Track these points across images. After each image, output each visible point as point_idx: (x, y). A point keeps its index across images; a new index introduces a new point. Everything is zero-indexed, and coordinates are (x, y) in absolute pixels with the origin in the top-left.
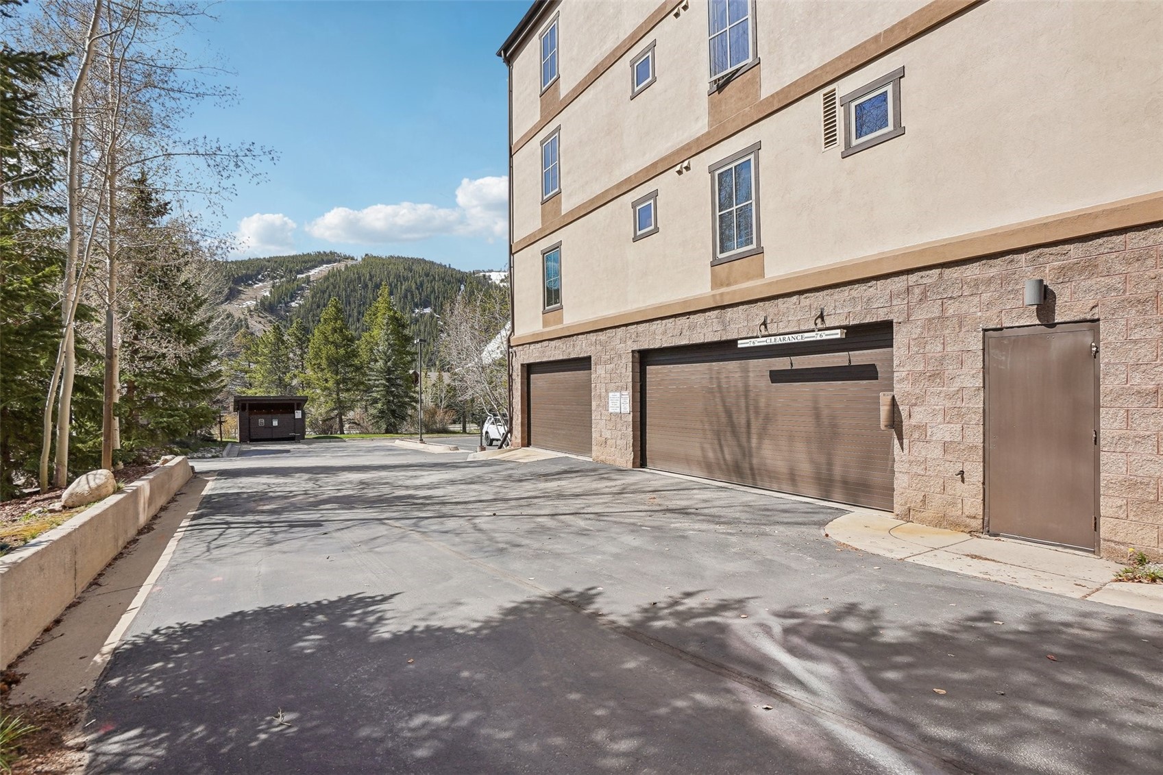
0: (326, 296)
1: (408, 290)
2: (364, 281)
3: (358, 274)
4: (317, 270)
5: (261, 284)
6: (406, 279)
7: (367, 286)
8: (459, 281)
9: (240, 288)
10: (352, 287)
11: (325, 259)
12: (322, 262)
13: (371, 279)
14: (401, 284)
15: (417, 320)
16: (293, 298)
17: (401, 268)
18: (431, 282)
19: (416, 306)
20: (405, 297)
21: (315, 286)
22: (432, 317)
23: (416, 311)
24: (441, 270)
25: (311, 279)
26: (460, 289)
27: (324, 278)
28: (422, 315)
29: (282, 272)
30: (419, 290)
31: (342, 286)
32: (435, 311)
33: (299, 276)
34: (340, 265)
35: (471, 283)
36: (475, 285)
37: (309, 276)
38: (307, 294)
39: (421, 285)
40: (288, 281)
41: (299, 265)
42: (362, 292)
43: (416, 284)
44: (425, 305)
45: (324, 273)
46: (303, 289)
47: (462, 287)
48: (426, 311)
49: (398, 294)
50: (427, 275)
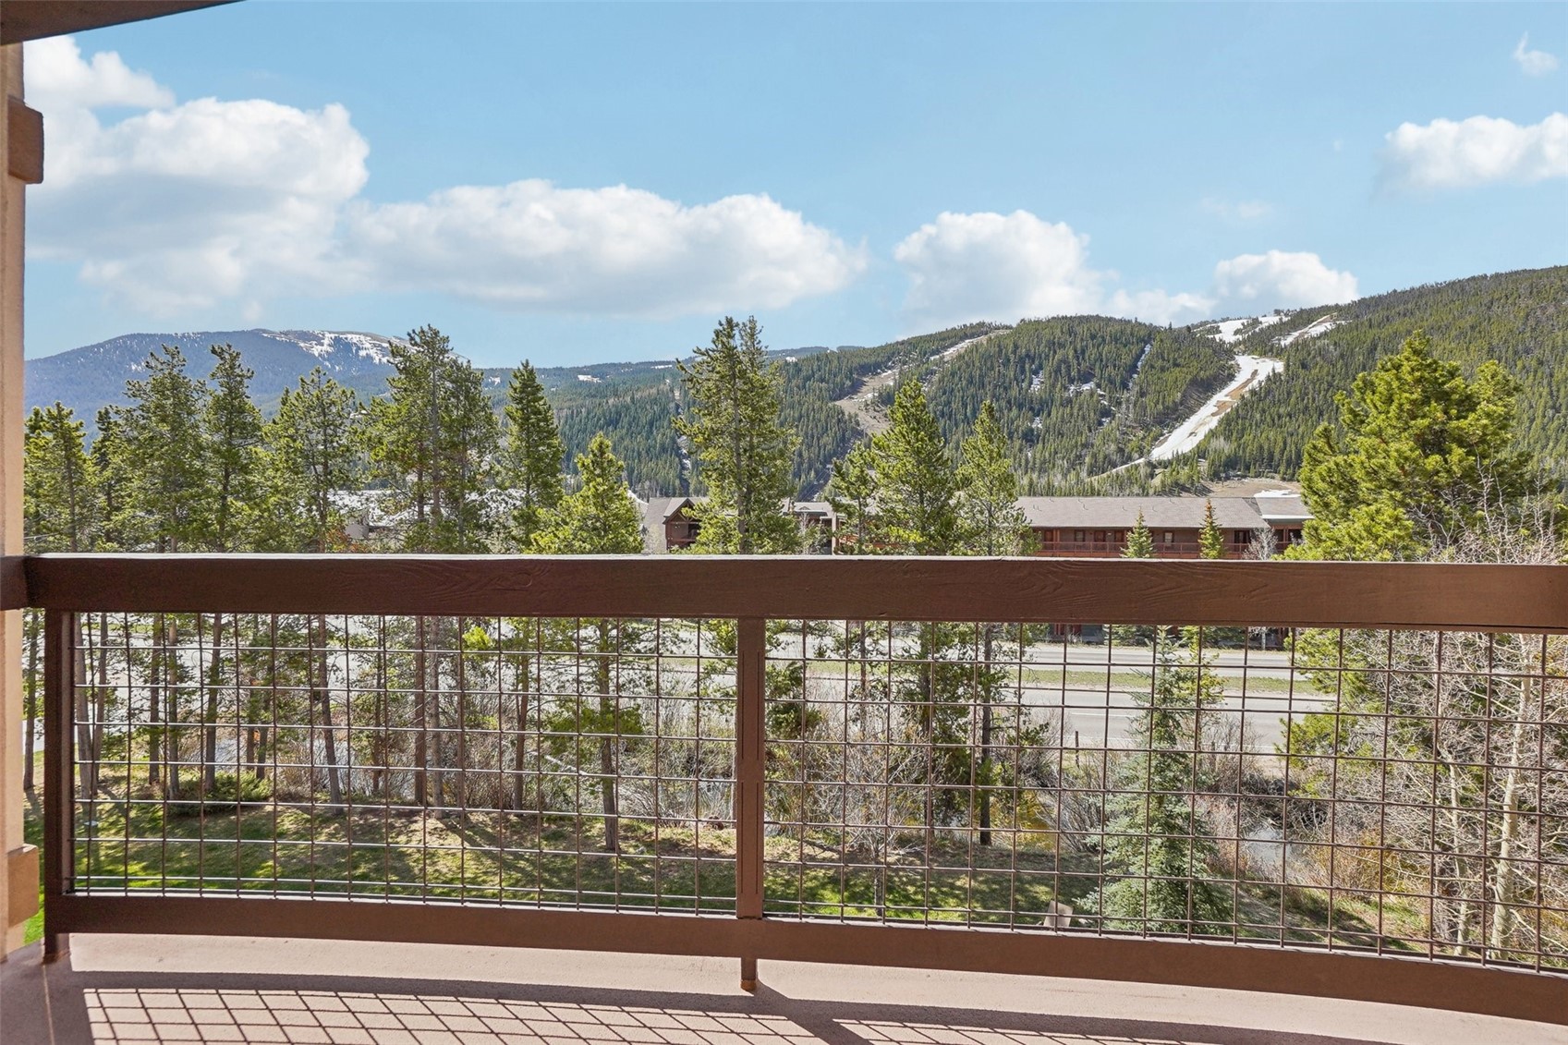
0: (957, 379)
1: (1065, 361)
2: (1006, 355)
3: (999, 346)
4: (951, 350)
5: (890, 372)
6: (1062, 346)
7: (1009, 360)
8: (1143, 340)
9: (865, 379)
10: (989, 364)
11: (968, 332)
12: (962, 339)
13: (1014, 352)
14: (1055, 352)
15: (1070, 401)
17: (1058, 332)
18: (1099, 345)
19: (1072, 381)
20: (1058, 371)
21: (948, 368)
22: (1092, 395)
23: (1072, 388)
24: (1118, 327)
25: (946, 360)
26: (1143, 351)
27: (960, 357)
28: (1078, 394)
29: (914, 355)
30: (1078, 359)
31: (977, 364)
32: (1098, 386)
33: (932, 358)
34: (983, 339)
35: (1162, 341)
36: (1168, 343)
37: (944, 357)
38: (936, 378)
39: (1083, 352)
40: (919, 366)
41: (936, 343)
42: (1002, 369)
43: (1076, 351)
44: (1085, 378)
45: (962, 351)
46: (933, 373)
47: (1147, 349)
48: (1086, 387)
49: (1049, 367)
50: (1093, 337)
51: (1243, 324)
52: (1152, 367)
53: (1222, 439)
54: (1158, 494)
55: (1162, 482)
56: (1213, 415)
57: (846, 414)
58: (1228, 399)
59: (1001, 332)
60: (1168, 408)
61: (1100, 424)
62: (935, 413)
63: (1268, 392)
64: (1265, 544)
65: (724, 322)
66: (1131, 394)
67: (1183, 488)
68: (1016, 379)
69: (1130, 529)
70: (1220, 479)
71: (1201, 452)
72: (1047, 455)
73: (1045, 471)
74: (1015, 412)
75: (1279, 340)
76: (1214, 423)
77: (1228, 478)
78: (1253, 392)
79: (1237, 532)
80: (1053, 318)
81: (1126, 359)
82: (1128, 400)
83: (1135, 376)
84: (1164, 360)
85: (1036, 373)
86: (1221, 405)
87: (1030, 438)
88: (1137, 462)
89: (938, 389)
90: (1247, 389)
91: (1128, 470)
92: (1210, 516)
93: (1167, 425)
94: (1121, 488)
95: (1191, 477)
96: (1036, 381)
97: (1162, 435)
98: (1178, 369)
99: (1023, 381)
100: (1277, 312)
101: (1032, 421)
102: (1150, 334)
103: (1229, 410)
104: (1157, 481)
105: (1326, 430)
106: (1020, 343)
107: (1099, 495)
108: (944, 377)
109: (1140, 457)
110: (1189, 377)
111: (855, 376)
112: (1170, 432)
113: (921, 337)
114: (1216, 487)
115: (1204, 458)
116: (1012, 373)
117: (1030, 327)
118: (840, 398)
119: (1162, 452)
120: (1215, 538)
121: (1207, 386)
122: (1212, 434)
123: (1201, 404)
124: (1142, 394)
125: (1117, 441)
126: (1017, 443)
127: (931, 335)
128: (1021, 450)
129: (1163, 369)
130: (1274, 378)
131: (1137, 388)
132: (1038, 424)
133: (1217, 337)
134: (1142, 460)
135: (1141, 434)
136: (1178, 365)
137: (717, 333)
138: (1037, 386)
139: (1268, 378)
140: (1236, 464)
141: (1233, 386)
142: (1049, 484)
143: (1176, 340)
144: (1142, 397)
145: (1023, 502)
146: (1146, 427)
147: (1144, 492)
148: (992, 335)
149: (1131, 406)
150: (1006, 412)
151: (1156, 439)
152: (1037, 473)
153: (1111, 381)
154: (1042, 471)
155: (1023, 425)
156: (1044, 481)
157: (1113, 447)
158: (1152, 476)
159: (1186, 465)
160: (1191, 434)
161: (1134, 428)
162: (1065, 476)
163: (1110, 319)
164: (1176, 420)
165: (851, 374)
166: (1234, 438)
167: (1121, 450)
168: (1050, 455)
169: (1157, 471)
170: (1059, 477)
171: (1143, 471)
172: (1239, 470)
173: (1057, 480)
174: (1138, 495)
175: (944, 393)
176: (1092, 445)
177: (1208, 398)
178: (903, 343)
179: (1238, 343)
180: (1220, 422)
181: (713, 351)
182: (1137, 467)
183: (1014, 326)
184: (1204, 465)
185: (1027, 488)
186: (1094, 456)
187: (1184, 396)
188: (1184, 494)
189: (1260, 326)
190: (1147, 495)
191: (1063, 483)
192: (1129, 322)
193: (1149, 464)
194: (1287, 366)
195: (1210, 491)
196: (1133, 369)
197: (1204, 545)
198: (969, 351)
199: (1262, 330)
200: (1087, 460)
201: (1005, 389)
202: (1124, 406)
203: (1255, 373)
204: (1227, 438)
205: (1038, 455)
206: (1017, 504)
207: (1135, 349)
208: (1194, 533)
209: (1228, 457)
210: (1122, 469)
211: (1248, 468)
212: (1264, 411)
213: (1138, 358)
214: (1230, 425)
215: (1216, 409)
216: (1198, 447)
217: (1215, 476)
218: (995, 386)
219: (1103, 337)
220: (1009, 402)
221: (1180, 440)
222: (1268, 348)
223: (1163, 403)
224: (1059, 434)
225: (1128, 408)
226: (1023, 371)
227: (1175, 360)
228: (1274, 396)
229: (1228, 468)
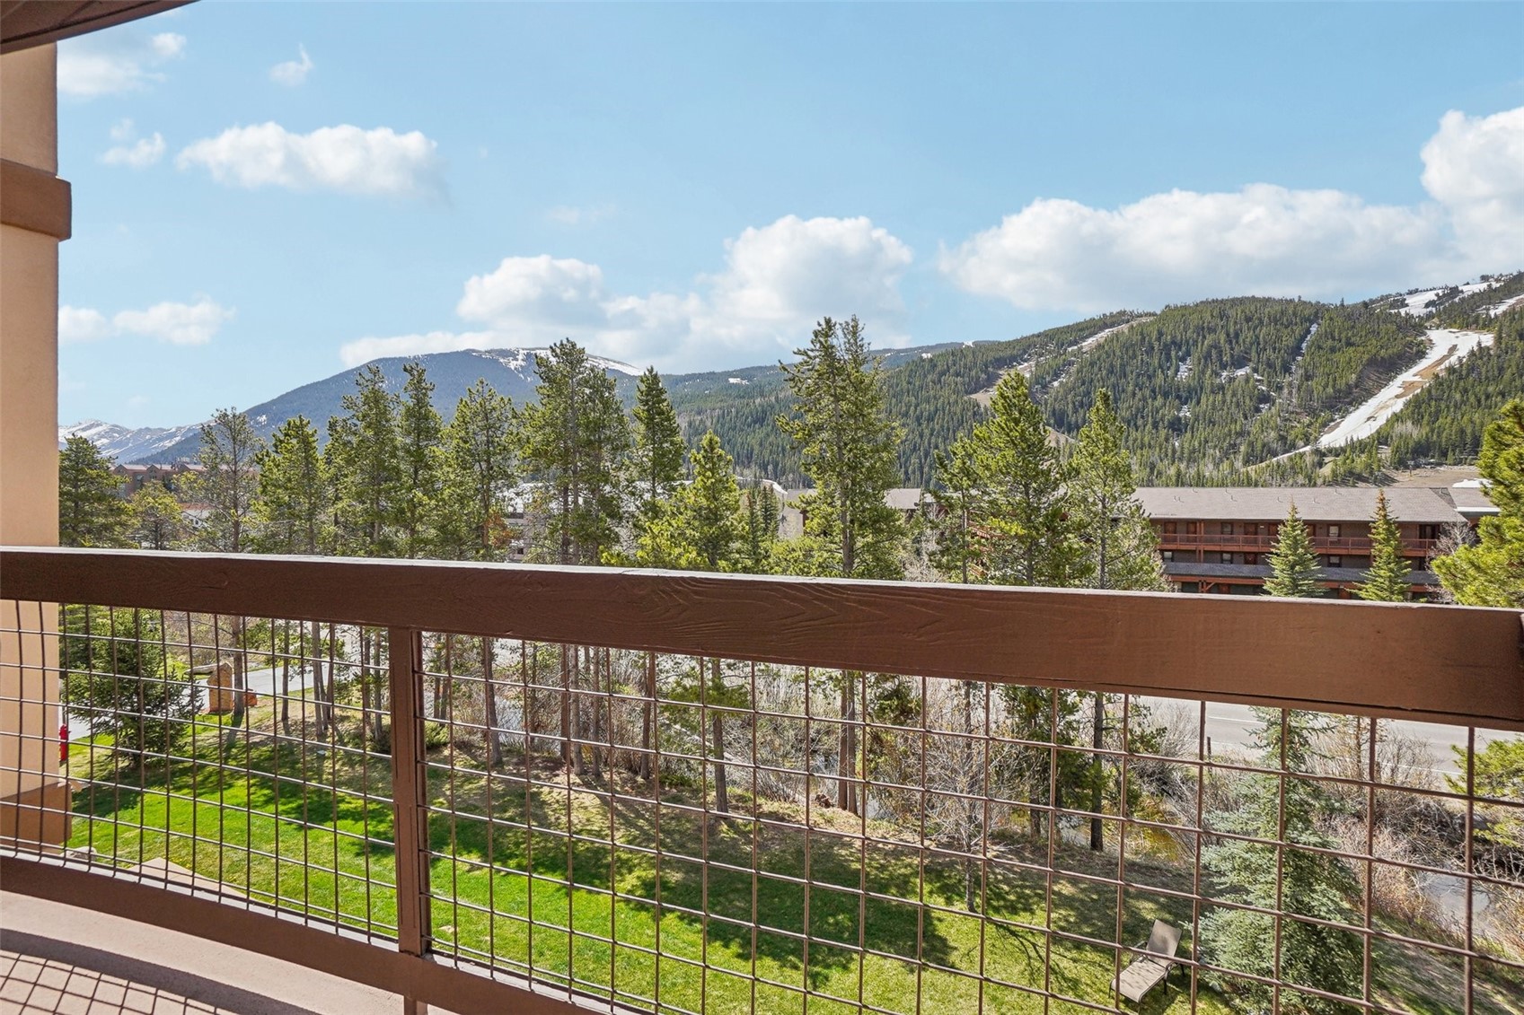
0: (1096, 369)
1: (1216, 346)
2: (1149, 343)
3: (1142, 334)
4: (1090, 340)
5: (1026, 364)
6: (1212, 330)
7: (1153, 348)
8: (1308, 320)
9: (1001, 372)
10: (1131, 352)
11: (1108, 322)
12: (1102, 329)
13: (1159, 339)
14: (1204, 337)
15: (1222, 388)
16: (1056, 376)
17: (1207, 317)
18: (1256, 328)
19: (1224, 367)
20: (1208, 356)
21: (1086, 358)
22: (1247, 381)
23: (1225, 374)
24: (1278, 308)
25: (1084, 350)
26: (1308, 332)
27: (1100, 346)
28: (1231, 380)
29: (1051, 347)
30: (1231, 342)
31: (1118, 353)
32: (1255, 370)
33: (1070, 349)
34: (1125, 327)
35: (1331, 319)
36: (1338, 322)
37: (1082, 347)
38: (1074, 369)
39: (1237, 336)
40: (1056, 357)
41: (1074, 334)
42: (1145, 357)
43: (1228, 335)
44: (1239, 363)
45: (1102, 340)
46: (1071, 364)
47: (1314, 329)
48: (1240, 372)
49: (1197, 353)
50: (1248, 320)
51: (1437, 295)
52: (1320, 348)
53: (1409, 424)
54: (1327, 484)
55: (1333, 471)
56: (1397, 397)
57: (982, 406)
58: (1417, 379)
59: (1144, 320)
60: (1340, 391)
61: (1258, 410)
62: (1074, 403)
63: (1472, 368)
64: (1459, 540)
65: (823, 323)
66: (1296, 377)
67: (1360, 478)
68: (1160, 366)
69: (1281, 522)
70: (1407, 467)
71: (1381, 438)
72: (1196, 443)
73: (1195, 461)
74: (1160, 401)
75: (1488, 309)
76: (1398, 406)
77: (1417, 466)
78: (1451, 370)
79: (1422, 527)
80: (1202, 302)
81: (1288, 341)
82: (1290, 384)
83: (1299, 358)
84: (1334, 339)
85: (1183, 360)
86: (1408, 387)
87: (1177, 426)
88: (1301, 450)
89: (1077, 379)
90: (1443, 366)
91: (1291, 459)
92: (1384, 508)
93: (1339, 410)
94: (1283, 477)
95: (1369, 466)
96: (1183, 368)
97: (1333, 420)
98: (1352, 349)
99: (1169, 368)
100: (1484, 278)
101: (1179, 410)
102: (1317, 313)
103: (1419, 391)
104: (1326, 471)
105: (1515, 408)
106: (1164, 330)
107: (1256, 485)
108: (1082, 367)
109: (1306, 445)
110: (1366, 357)
111: (990, 369)
112: (1343, 417)
113: (1058, 329)
114: (1402, 476)
115: (1386, 445)
116: (1156, 361)
117: (1176, 313)
118: (975, 391)
119: (1333, 438)
120: (1390, 532)
121: (1389, 367)
122: (1397, 418)
123: (1380, 387)
124: (1308, 377)
125: (1277, 428)
126: (1163, 433)
127: (1068, 327)
128: (1167, 440)
129: (1333, 350)
130: (1480, 353)
131: (1301, 371)
132: (1185, 412)
133: (1403, 311)
134: (1308, 448)
135: (1306, 420)
136: (1349, 344)
137: (816, 334)
138: (1184, 373)
139: (1472, 353)
140: (1429, 450)
141: (1423, 364)
142: (1199, 475)
143: (1349, 317)
144: (1307, 380)
145: (1141, 494)
146: (1313, 413)
147: (1311, 483)
148: (1134, 323)
149: (1294, 391)
150: (1150, 401)
151: (1325, 425)
152: (1185, 463)
153: (1270, 365)
154: (1191, 460)
155: (1168, 413)
156: (1193, 471)
157: (1273, 434)
158: (1321, 465)
159: (1363, 452)
160: (1369, 419)
161: (1297, 413)
162: (1217, 465)
163: (1268, 300)
164: (1350, 404)
165: (987, 367)
166: (1425, 421)
167: (1283, 438)
168: (1200, 444)
169: (1327, 460)
170: (1211, 466)
171: (1308, 460)
172: (1433, 457)
173: (1208, 470)
174: (1303, 485)
175: (1083, 384)
176: (1249, 433)
177: (1391, 379)
178: (1039, 335)
179: (1430, 316)
180: (1407, 405)
181: (812, 350)
182: (1302, 455)
183: (1158, 312)
184: (1386, 453)
185: (1174, 479)
186: (1251, 444)
187: (1359, 377)
188: (1360, 484)
189: (1461, 296)
190: (1315, 485)
191: (1215, 473)
192: (1292, 301)
193: (1317, 452)
194: (1499, 339)
195: (1394, 481)
196: (1297, 350)
197: (1376, 541)
198: (1109, 340)
199: (1463, 300)
200: (1242, 448)
201: (1149, 377)
202: (1286, 391)
203: (1453, 349)
204: (1417, 422)
205: (1186, 445)
206: (1134, 497)
207: (1298, 330)
208: (1364, 527)
209: (1418, 443)
210: (1283, 458)
211: (1444, 454)
212: (1466, 391)
213: (1303, 339)
214: (1417, 408)
215: (1401, 390)
216: (1378, 432)
217: (1401, 464)
218: (1138, 375)
219: (1260, 319)
220: (1153, 391)
221: (1357, 425)
222: (1471, 320)
223: (1334, 387)
224: (1210, 422)
225: (1290, 393)
226: (1168, 358)
227: (1348, 339)
228: (1480, 373)
229: (1416, 455)
